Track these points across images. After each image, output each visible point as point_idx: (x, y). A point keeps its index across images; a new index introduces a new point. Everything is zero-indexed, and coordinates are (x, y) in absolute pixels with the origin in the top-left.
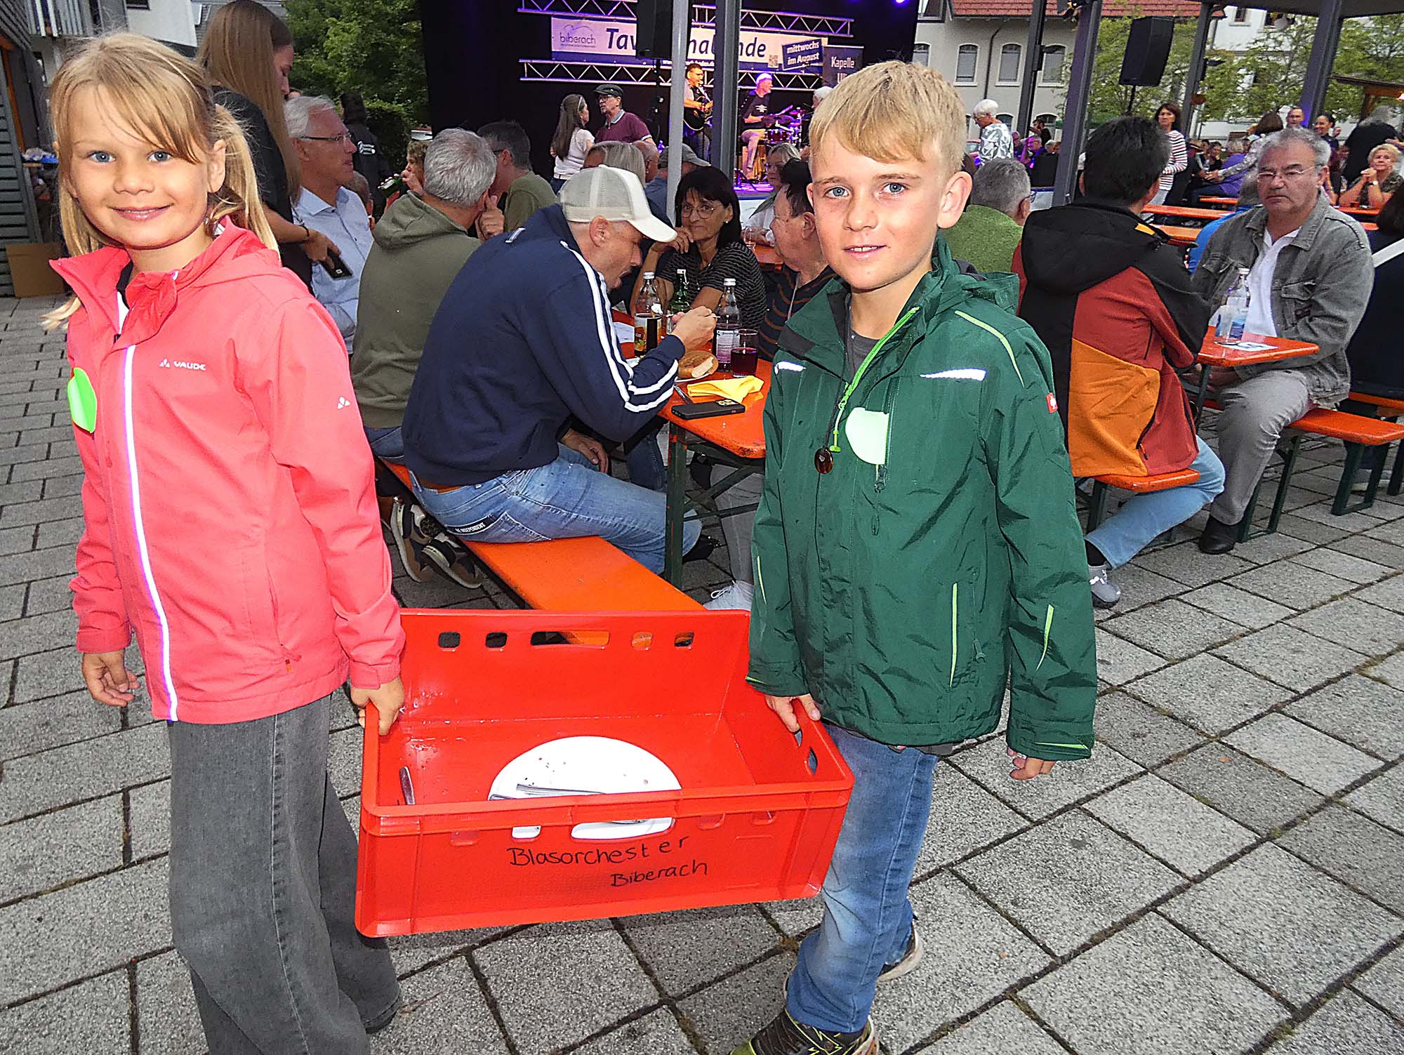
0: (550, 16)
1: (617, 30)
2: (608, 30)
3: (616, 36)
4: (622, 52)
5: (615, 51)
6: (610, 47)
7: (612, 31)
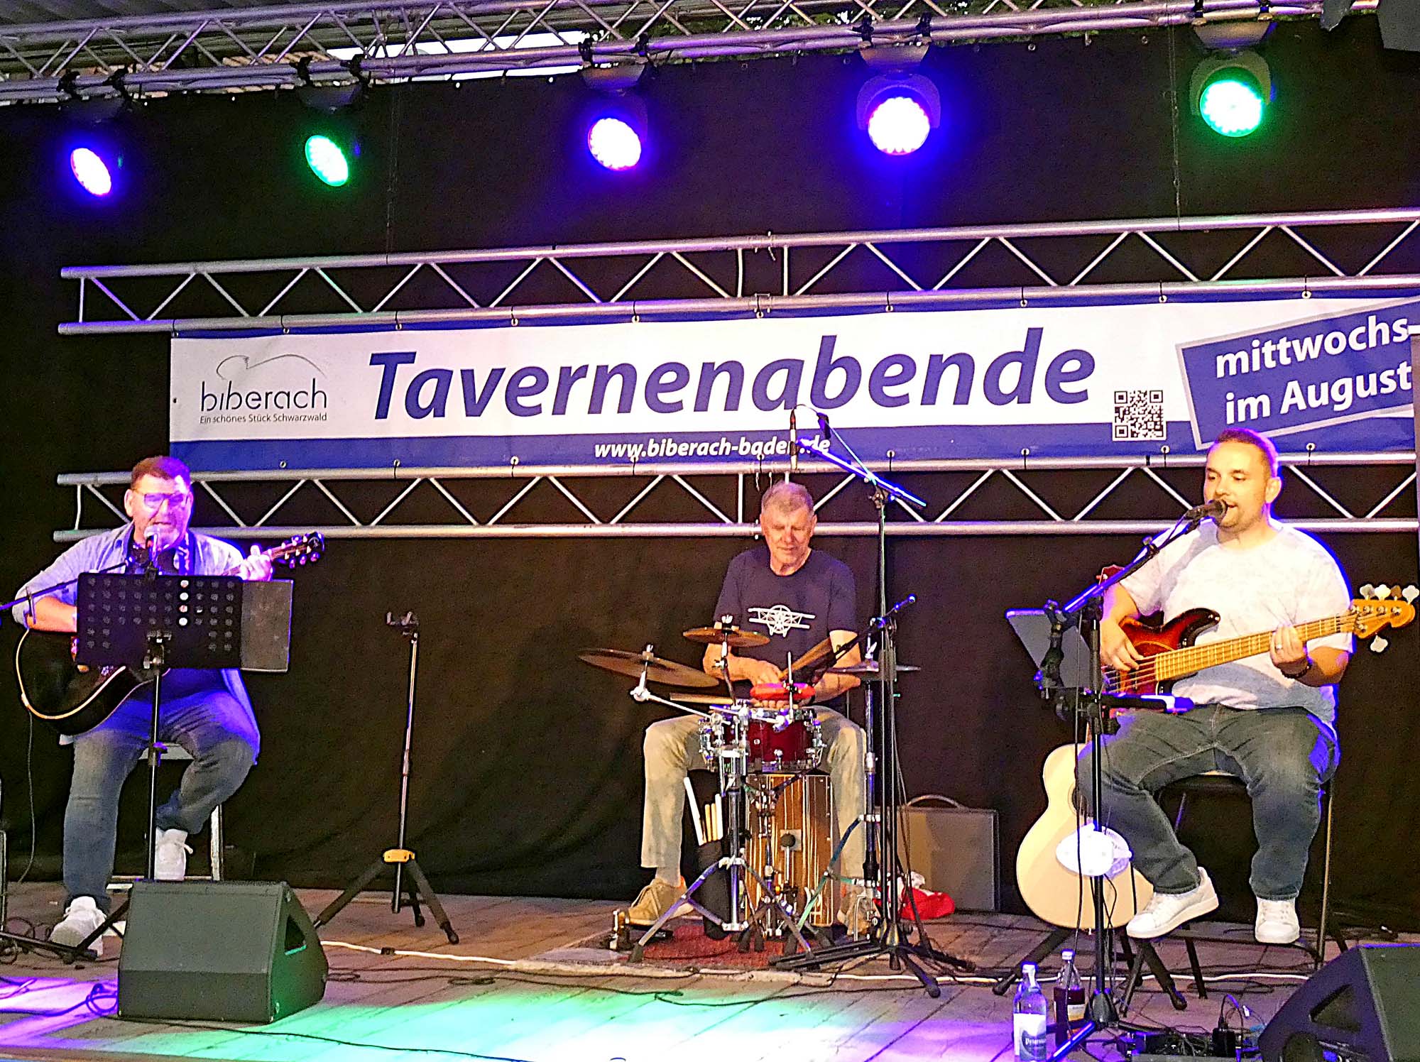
0: (166, 337)
1: (409, 358)
2: (376, 359)
3: (405, 375)
4: (430, 427)
5: (400, 425)
6: (382, 412)
7: (388, 362)
